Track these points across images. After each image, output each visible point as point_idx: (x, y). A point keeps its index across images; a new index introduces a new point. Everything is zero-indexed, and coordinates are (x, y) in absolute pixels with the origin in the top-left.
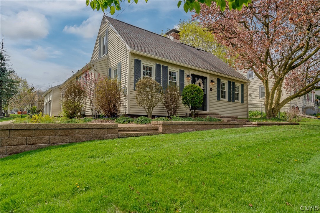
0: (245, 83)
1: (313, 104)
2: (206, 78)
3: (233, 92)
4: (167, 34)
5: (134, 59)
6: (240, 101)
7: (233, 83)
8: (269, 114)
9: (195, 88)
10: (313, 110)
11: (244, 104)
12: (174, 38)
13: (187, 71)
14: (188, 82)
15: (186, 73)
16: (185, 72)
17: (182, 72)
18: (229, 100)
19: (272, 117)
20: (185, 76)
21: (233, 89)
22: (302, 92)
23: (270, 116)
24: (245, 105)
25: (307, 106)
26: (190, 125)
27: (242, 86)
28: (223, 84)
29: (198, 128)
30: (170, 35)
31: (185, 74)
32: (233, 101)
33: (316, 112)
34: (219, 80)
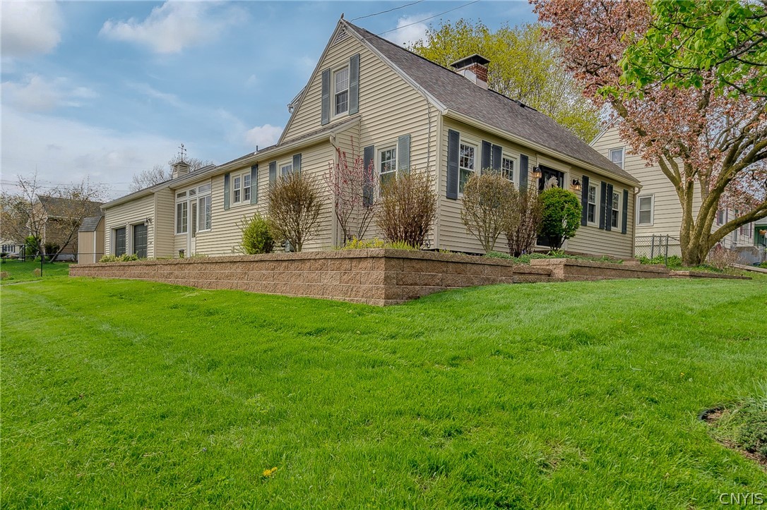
0: (630, 186)
1: (751, 241)
2: (562, 174)
3: (609, 207)
4: (458, 65)
5: (447, 129)
6: (619, 228)
7: (611, 188)
8: (690, 258)
9: (566, 196)
10: (753, 254)
11: (626, 235)
12: (478, 77)
13: (534, 158)
14: (533, 179)
15: (534, 162)
16: (529, 161)
17: (524, 160)
18: (601, 228)
19: (694, 265)
20: (530, 170)
21: (610, 202)
22: (760, 212)
23: (692, 263)
24: (627, 239)
25: (738, 245)
26: (599, 269)
27: (626, 193)
28: (593, 189)
29: (609, 276)
30: (466, 69)
31: (529, 166)
32: (609, 229)
33: (759, 259)
34: (586, 180)
